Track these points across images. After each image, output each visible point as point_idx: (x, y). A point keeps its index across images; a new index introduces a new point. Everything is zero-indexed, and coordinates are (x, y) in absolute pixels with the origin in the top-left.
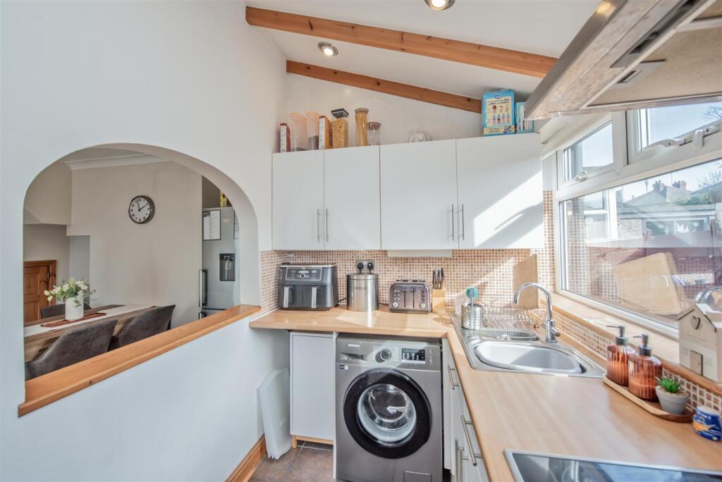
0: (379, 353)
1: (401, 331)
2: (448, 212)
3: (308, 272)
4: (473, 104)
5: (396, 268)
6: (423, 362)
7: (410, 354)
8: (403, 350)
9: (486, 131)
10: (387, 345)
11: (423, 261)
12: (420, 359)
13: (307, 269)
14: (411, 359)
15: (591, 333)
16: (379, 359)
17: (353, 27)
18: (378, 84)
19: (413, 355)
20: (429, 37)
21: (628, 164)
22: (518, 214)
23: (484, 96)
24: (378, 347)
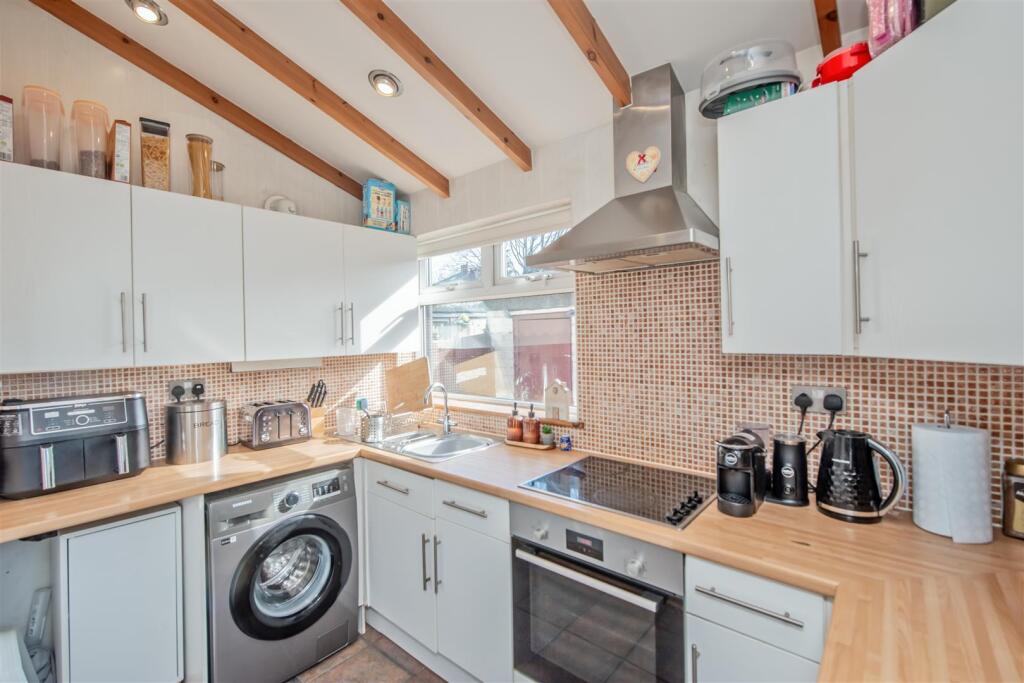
0: (283, 501)
1: (308, 463)
2: (335, 311)
3: (93, 411)
4: (353, 186)
5: (243, 388)
6: (339, 492)
7: (323, 488)
8: (314, 486)
9: (370, 222)
10: (292, 487)
11: (282, 374)
12: (335, 489)
13: (88, 407)
14: (323, 493)
15: (477, 418)
16: (283, 509)
17: (243, 30)
18: (214, 101)
19: (326, 487)
20: (345, 103)
21: (494, 284)
22: (397, 318)
23: (370, 182)
24: (280, 493)
